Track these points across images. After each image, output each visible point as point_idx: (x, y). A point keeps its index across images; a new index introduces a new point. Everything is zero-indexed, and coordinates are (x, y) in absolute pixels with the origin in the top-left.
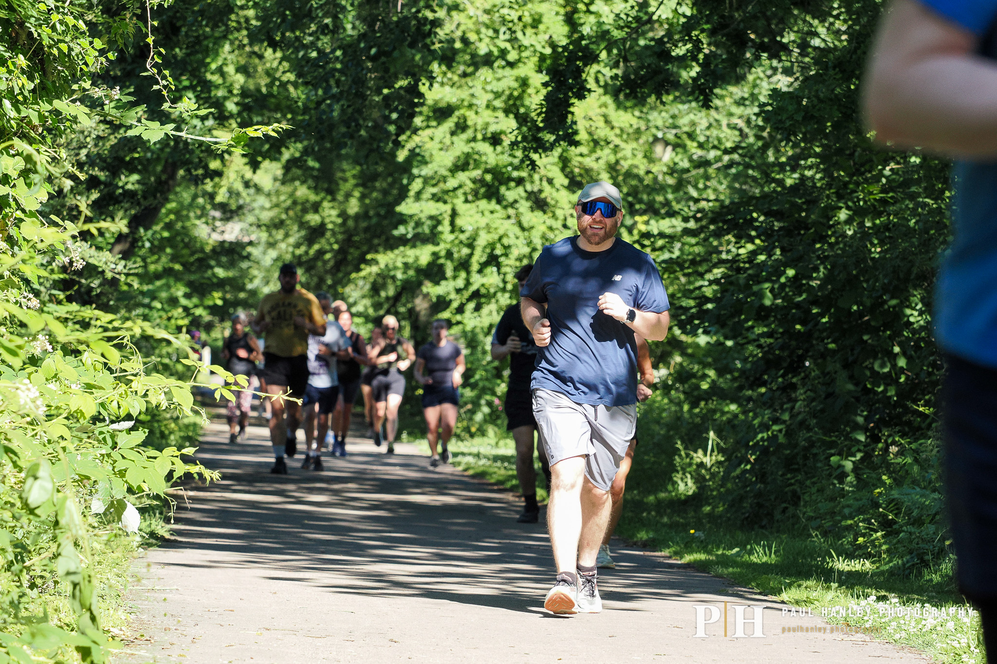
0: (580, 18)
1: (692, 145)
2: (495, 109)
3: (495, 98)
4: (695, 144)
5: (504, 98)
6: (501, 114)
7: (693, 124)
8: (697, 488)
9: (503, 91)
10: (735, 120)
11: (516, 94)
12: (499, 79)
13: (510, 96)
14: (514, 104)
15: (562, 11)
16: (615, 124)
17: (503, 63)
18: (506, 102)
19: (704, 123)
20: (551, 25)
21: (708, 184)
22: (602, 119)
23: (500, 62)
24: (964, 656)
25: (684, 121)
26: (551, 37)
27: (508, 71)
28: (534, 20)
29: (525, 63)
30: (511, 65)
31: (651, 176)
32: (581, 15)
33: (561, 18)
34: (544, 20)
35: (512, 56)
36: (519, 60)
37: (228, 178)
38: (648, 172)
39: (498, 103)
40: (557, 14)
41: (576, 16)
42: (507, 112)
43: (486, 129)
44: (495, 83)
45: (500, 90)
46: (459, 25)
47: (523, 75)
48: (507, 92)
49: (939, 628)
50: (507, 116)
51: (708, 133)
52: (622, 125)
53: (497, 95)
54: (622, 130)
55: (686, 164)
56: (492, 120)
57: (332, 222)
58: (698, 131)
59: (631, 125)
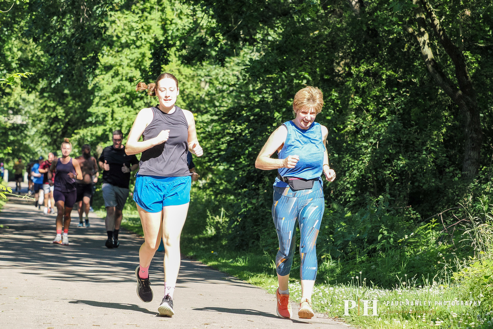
0: (168, 27)
1: (216, 83)
2: (131, 67)
3: (131, 62)
4: (218, 83)
5: (135, 62)
6: (133, 69)
7: (217, 74)
8: (216, 232)
9: (134, 59)
10: (235, 73)
11: (140, 60)
12: (133, 54)
13: (138, 61)
14: (139, 65)
15: (160, 24)
16: (183, 73)
17: (135, 47)
18: (135, 64)
19: (222, 74)
20: (155, 30)
21: (224, 100)
22: (177, 71)
23: (133, 46)
24: (325, 308)
25: (213, 73)
26: (155, 35)
27: (137, 50)
28: (148, 28)
29: (144, 47)
30: (138, 47)
31: (198, 96)
32: (168, 26)
33: (160, 27)
34: (153, 28)
35: (138, 43)
36: (141, 45)
37: (14, 96)
38: (198, 95)
39: (132, 64)
40: (158, 25)
41: (166, 26)
42: (136, 68)
43: (127, 75)
44: (131, 55)
45: (133, 58)
46: (115, 30)
47: (143, 52)
48: (136, 59)
49: (316, 295)
50: (136, 69)
51: (223, 78)
52: (186, 74)
53: (132, 60)
54: (186, 76)
55: (214, 92)
56: (130, 71)
57: (60, 115)
58: (219, 77)
59: (190, 74)
